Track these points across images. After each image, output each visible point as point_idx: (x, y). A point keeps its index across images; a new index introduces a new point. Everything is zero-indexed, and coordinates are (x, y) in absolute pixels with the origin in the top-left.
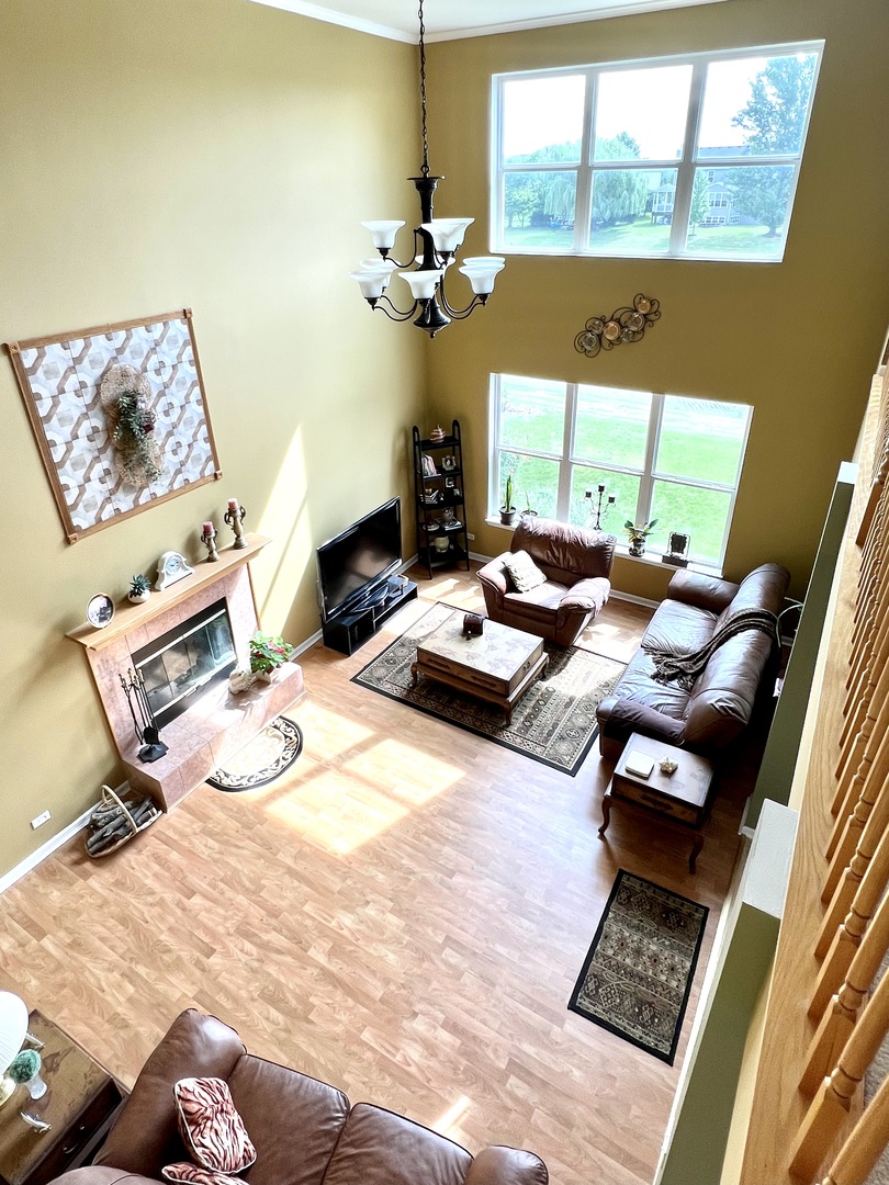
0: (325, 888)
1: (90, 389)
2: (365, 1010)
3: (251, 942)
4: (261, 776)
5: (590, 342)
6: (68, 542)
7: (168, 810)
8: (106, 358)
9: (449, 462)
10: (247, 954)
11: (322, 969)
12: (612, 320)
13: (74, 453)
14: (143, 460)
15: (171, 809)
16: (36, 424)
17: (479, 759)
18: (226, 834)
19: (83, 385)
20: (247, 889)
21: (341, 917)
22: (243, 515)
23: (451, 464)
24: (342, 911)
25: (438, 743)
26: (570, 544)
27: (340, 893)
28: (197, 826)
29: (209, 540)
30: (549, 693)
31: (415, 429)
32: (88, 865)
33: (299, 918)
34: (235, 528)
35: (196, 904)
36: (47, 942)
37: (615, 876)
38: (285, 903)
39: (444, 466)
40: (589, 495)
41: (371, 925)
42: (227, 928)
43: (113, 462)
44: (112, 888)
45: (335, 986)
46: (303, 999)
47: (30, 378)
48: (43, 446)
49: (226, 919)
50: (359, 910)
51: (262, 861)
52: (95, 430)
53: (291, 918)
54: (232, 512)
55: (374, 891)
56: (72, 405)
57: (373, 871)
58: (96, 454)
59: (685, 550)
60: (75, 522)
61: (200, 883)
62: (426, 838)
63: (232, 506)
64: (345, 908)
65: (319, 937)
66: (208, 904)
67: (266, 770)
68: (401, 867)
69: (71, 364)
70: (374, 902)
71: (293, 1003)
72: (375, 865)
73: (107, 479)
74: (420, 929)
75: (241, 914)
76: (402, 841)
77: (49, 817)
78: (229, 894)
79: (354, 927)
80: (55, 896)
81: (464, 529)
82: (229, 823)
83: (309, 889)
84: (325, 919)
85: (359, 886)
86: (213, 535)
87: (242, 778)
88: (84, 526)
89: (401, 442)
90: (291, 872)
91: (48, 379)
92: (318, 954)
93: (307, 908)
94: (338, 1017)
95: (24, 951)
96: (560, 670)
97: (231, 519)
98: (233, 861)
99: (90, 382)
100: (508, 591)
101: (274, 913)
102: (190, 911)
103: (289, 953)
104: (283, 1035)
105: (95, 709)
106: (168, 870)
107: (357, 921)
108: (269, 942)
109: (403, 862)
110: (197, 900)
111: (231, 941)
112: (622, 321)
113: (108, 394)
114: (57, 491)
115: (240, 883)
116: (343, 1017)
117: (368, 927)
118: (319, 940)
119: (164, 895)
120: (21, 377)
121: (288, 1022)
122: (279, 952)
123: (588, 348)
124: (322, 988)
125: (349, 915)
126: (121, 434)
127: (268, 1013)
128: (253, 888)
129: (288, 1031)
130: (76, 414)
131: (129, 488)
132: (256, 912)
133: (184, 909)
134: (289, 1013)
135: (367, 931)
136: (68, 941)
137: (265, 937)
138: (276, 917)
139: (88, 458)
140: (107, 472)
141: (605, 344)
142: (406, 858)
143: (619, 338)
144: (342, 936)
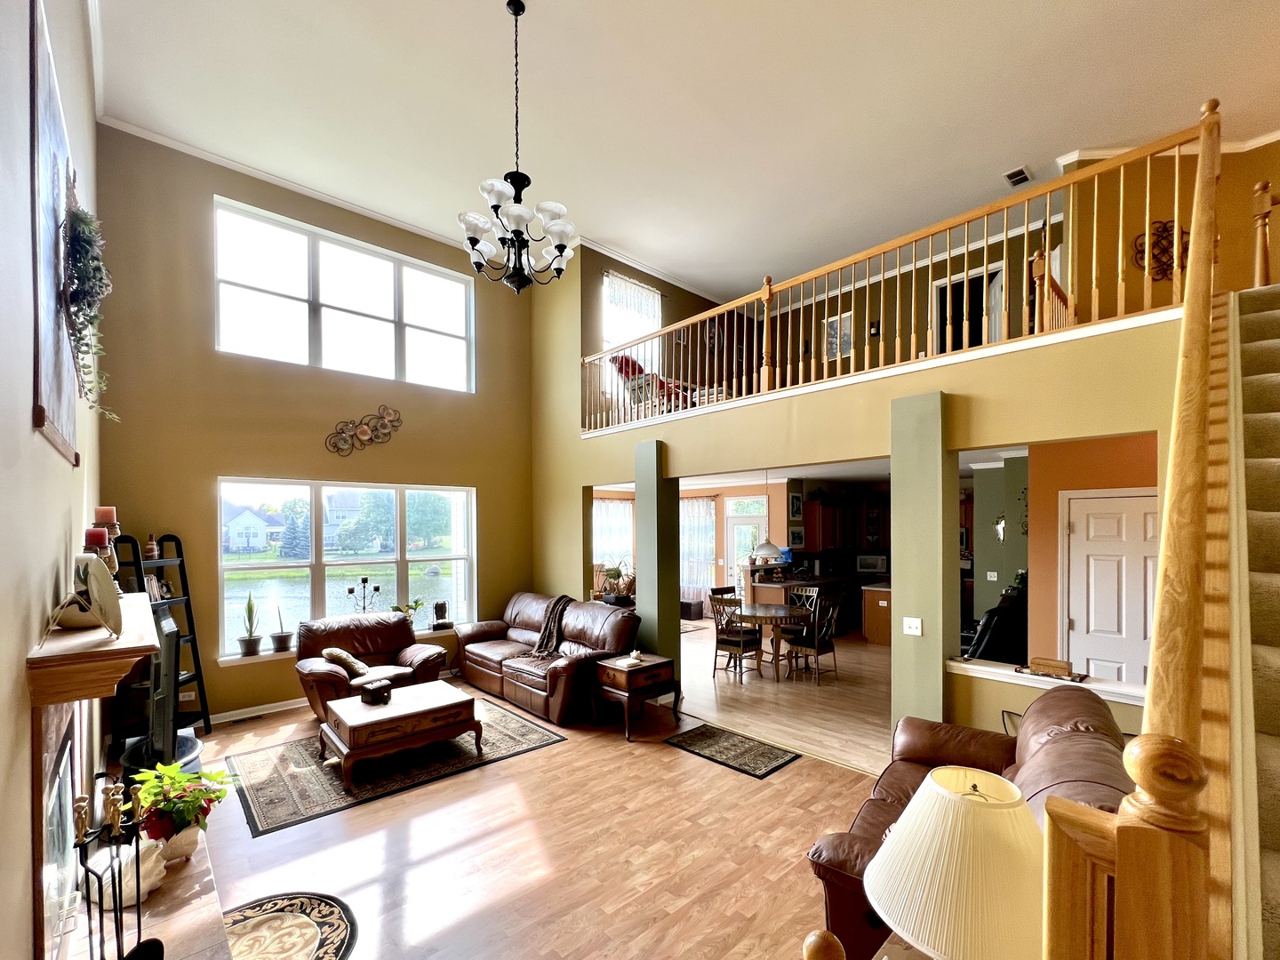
0: (589, 892)
2: (747, 876)
5: (344, 442)
11: (693, 903)
12: (362, 423)
21: (635, 882)
24: (628, 881)
27: (603, 881)
33: (620, 918)
38: (592, 931)
40: (351, 591)
41: (655, 862)
45: (718, 894)
46: (727, 921)
50: (633, 869)
53: (617, 926)
55: (614, 856)
59: (448, 615)
64: (626, 879)
65: (654, 903)
70: (628, 858)
71: (729, 930)
74: (673, 833)
79: (652, 874)
83: (583, 907)
84: (633, 895)
85: (603, 865)
92: (676, 905)
93: (610, 910)
94: (752, 895)
101: (604, 940)
103: (666, 929)
104: (767, 941)
107: (646, 871)
112: (372, 426)
116: (752, 891)
117: (656, 864)
121: (751, 935)
122: (660, 940)
123: (341, 445)
124: (717, 904)
125: (636, 876)
127: (739, 953)
129: (762, 937)
134: (741, 934)
135: (662, 865)
138: (607, 940)
141: (358, 444)
143: (371, 439)
144: (657, 886)
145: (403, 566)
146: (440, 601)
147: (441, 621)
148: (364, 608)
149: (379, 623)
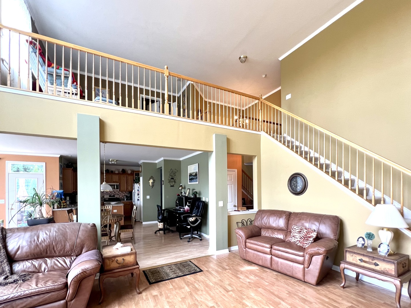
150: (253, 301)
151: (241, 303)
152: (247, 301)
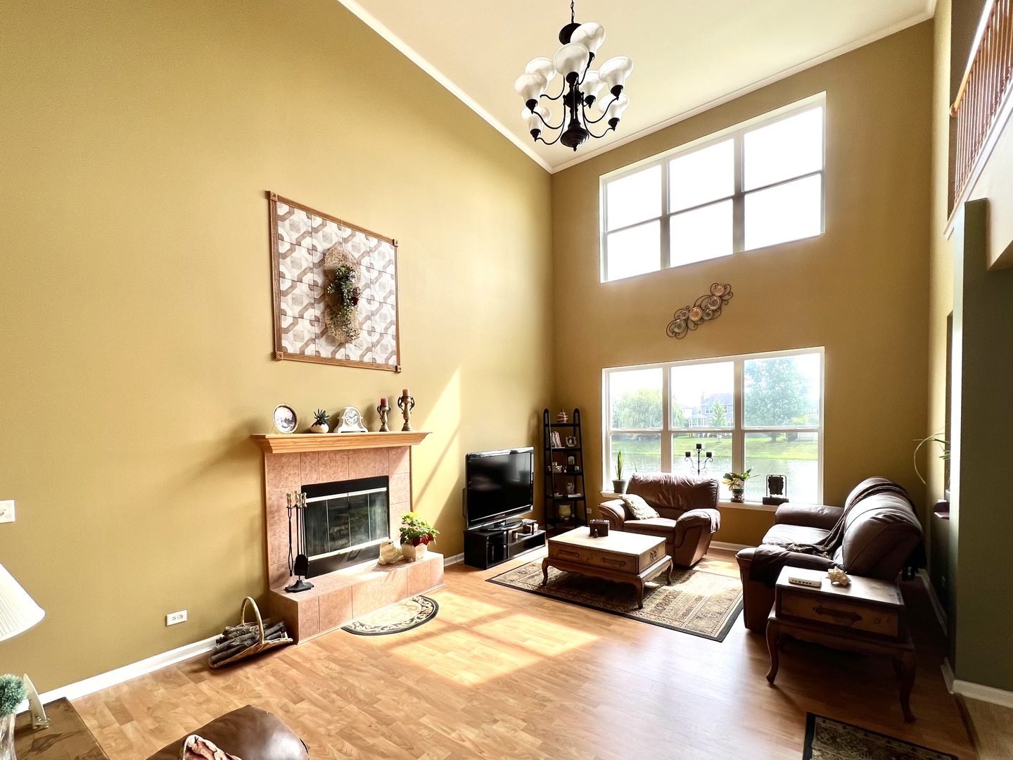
0: (447, 705)
1: (319, 254)
3: (354, 745)
4: (395, 627)
5: (679, 327)
6: (274, 357)
7: (299, 642)
8: (335, 240)
9: (571, 441)
10: (345, 754)
12: (695, 306)
13: (296, 291)
14: (345, 323)
15: (303, 642)
16: (274, 257)
17: (612, 627)
18: (350, 661)
19: (314, 248)
20: (360, 701)
21: (463, 730)
22: (413, 405)
23: (573, 443)
24: (466, 726)
25: (570, 616)
26: (679, 485)
27: (463, 710)
28: (324, 654)
29: (384, 412)
30: (675, 595)
31: (546, 411)
32: (205, 674)
33: (414, 727)
34: (405, 413)
35: (302, 708)
36: (129, 728)
37: (804, 719)
38: (400, 715)
39: (567, 444)
40: (688, 455)
41: (499, 740)
42: (329, 730)
43: (323, 313)
44: (221, 691)
47: (280, 223)
48: (275, 275)
49: (330, 722)
50: (484, 726)
51: (382, 682)
52: (315, 284)
53: (404, 727)
54: (404, 398)
55: (504, 711)
56: (304, 258)
57: (503, 697)
58: (312, 301)
59: (783, 491)
60: (285, 343)
61: (312, 693)
62: (564, 676)
63: (405, 392)
64: (469, 723)
65: (435, 746)
66: (314, 709)
67: (400, 624)
68: (534, 696)
69: (310, 230)
70: (503, 720)
72: (506, 692)
73: (316, 324)
74: (561, 749)
75: (348, 720)
76: (536, 677)
77: (185, 619)
78: (340, 702)
79: (479, 740)
80: (161, 692)
81: (583, 498)
82: (355, 654)
83: (429, 705)
84: (445, 731)
85: (486, 707)
86: (387, 408)
87: (375, 627)
88: (291, 350)
89: (534, 422)
90: (410, 691)
91: (292, 230)
93: (424, 720)
95: (101, 733)
96: (684, 581)
97: (403, 404)
98: (351, 680)
99: (320, 249)
100: (627, 519)
101: (386, 721)
102: (293, 713)
103: (397, 757)
105: (258, 524)
106: (283, 681)
107: (482, 735)
108: (373, 745)
109: (537, 691)
110: (304, 706)
111: (330, 741)
112: (703, 306)
113: (331, 263)
114: (276, 314)
115: (354, 696)
117: (495, 741)
118: (435, 749)
119: (272, 700)
120: (273, 220)
122: (384, 755)
123: (676, 330)
125: (474, 730)
126: (333, 291)
128: (367, 700)
130: (305, 265)
131: (332, 341)
132: (364, 718)
133: (287, 712)
135: (494, 745)
136: (151, 727)
137: (370, 741)
138: (388, 725)
139: (306, 301)
140: (317, 320)
141: (691, 325)
142: (540, 689)
143: (702, 318)
144: (463, 747)
145: (738, 435)
146: (776, 474)
147: (775, 496)
148: (699, 471)
149: (684, 483)
150: (515, 749)
151: (542, 732)
152: (533, 745)
